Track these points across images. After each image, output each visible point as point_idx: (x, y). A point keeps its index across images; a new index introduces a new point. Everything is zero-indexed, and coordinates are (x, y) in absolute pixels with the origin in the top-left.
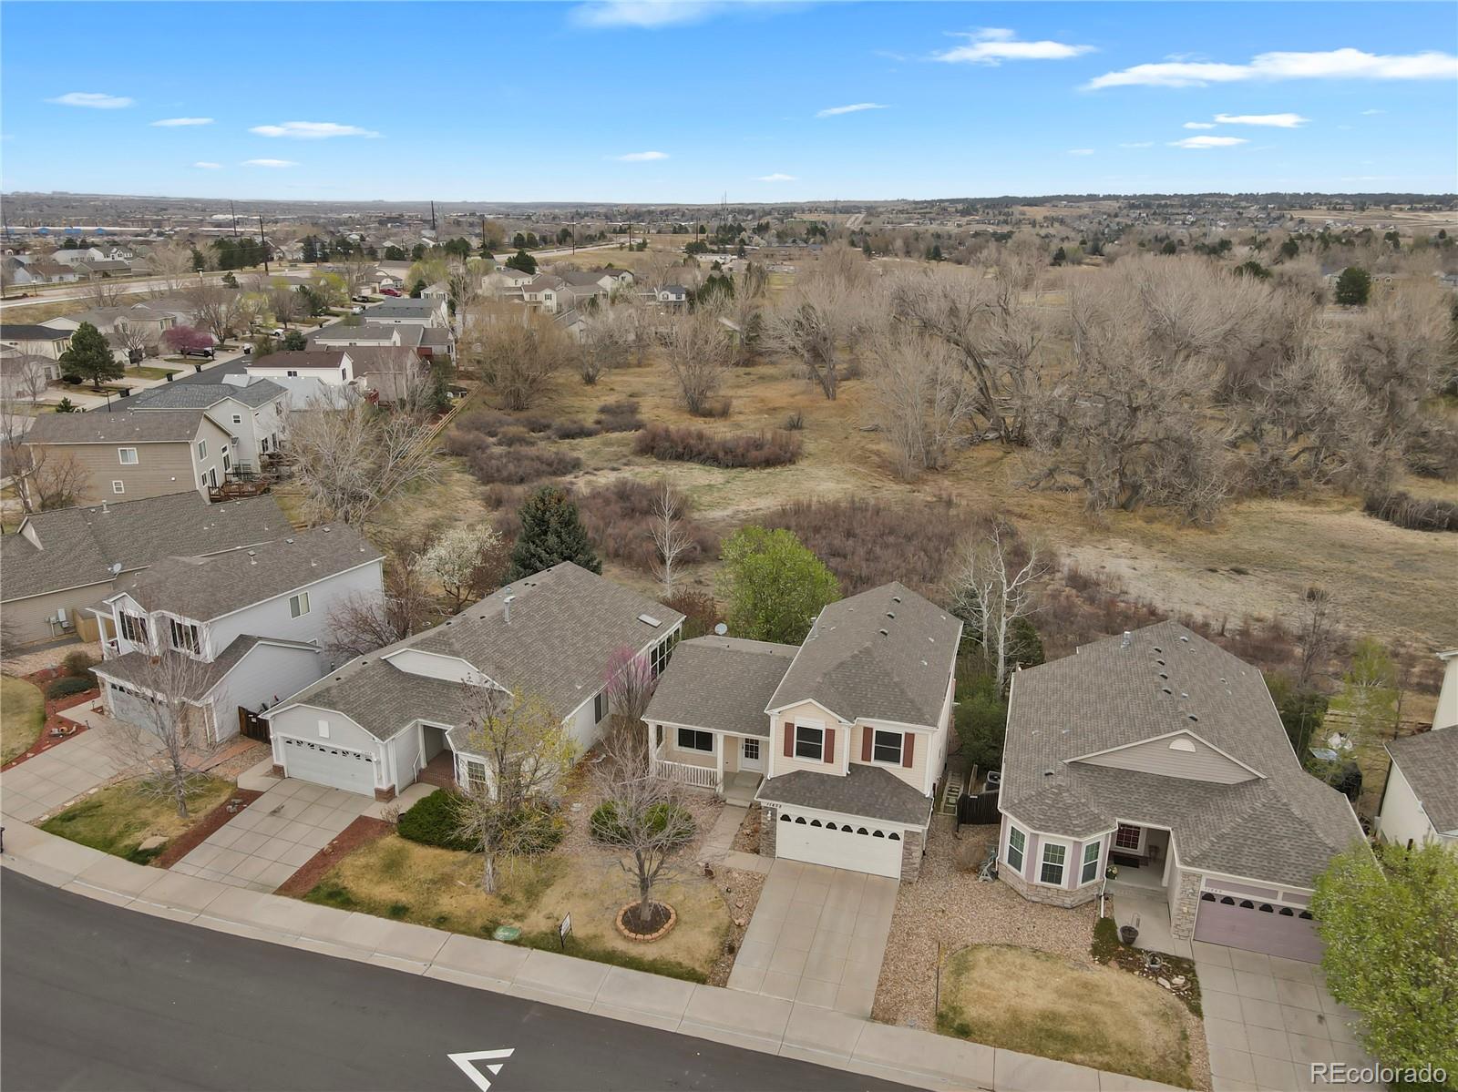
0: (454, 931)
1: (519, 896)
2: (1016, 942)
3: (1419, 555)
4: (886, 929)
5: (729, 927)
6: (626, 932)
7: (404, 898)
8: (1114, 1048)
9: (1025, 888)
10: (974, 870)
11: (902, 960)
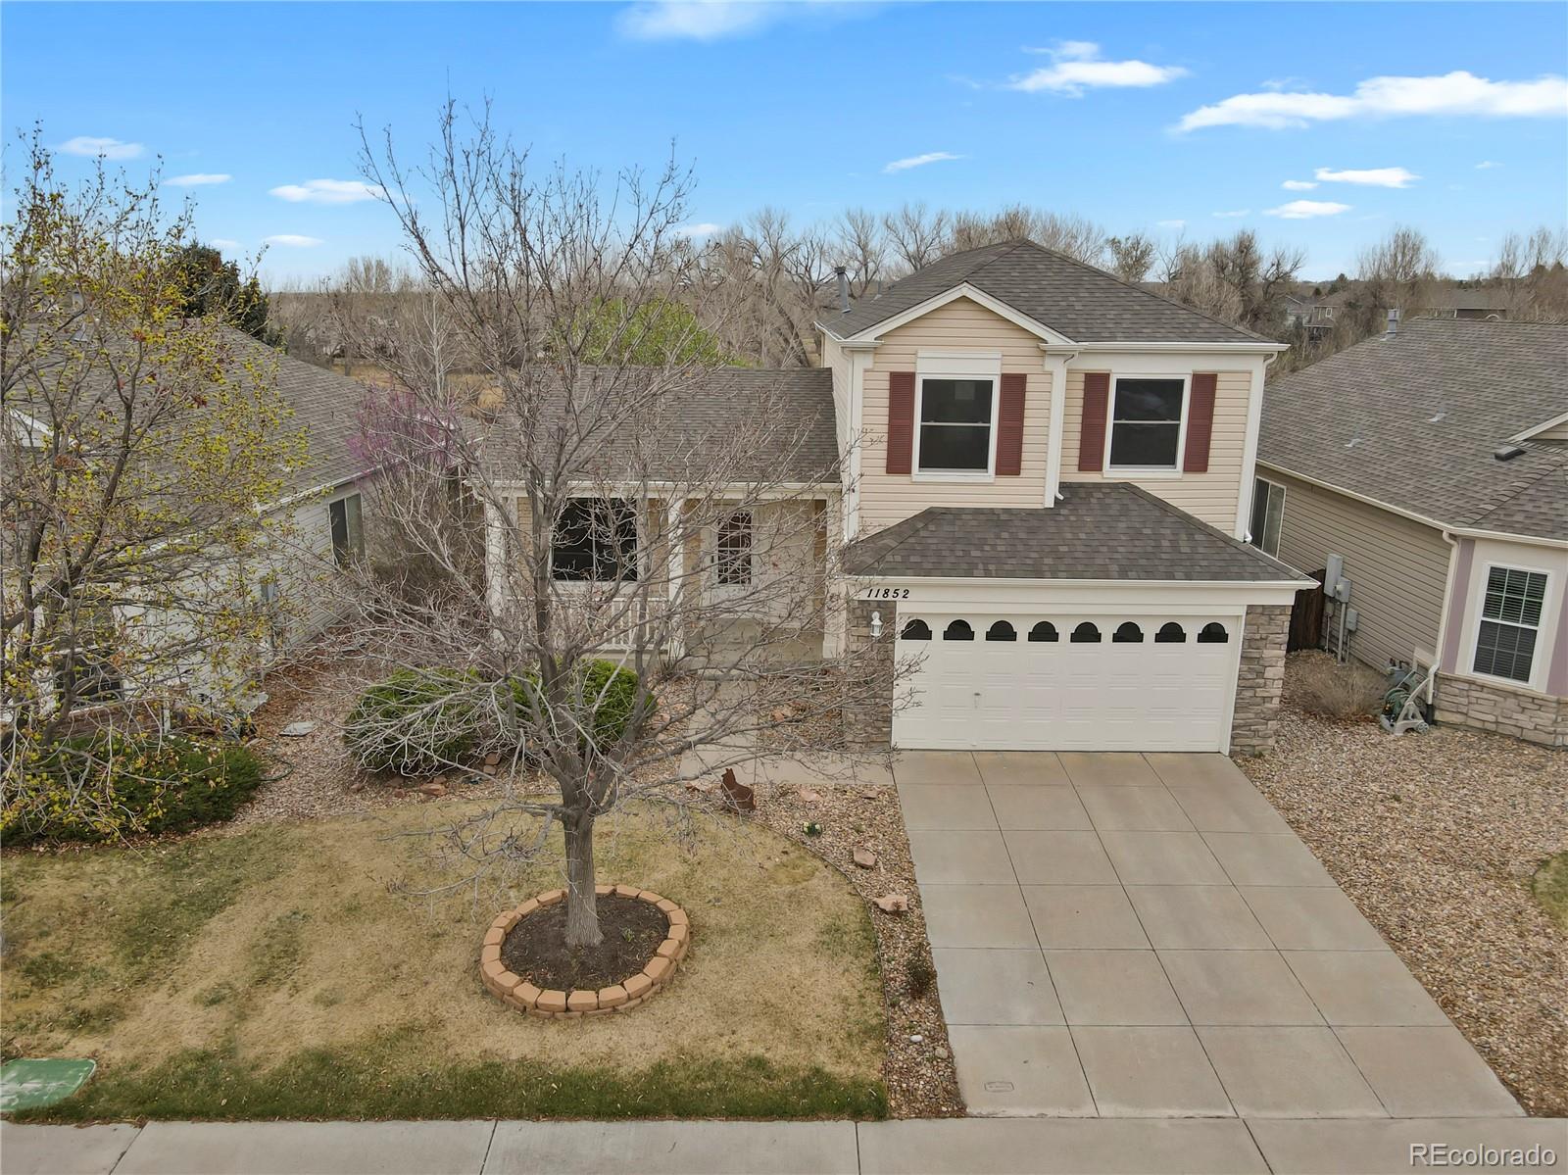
1: (100, 954)
5: (866, 926)
6: (528, 993)
9: (1545, 718)
10: (1364, 716)
11: (1428, 922)
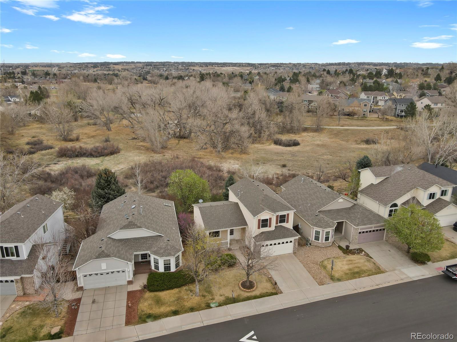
0: (199, 310)
1: (206, 294)
2: (329, 257)
3: (294, 153)
4: (301, 265)
5: (269, 279)
6: (247, 290)
7: (173, 308)
8: (367, 271)
9: (321, 245)
10: (304, 245)
11: (312, 270)
